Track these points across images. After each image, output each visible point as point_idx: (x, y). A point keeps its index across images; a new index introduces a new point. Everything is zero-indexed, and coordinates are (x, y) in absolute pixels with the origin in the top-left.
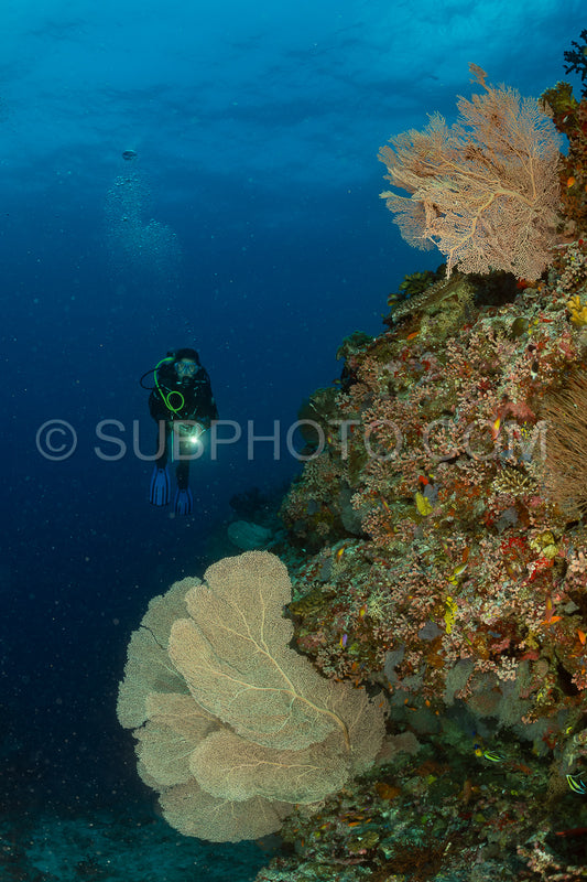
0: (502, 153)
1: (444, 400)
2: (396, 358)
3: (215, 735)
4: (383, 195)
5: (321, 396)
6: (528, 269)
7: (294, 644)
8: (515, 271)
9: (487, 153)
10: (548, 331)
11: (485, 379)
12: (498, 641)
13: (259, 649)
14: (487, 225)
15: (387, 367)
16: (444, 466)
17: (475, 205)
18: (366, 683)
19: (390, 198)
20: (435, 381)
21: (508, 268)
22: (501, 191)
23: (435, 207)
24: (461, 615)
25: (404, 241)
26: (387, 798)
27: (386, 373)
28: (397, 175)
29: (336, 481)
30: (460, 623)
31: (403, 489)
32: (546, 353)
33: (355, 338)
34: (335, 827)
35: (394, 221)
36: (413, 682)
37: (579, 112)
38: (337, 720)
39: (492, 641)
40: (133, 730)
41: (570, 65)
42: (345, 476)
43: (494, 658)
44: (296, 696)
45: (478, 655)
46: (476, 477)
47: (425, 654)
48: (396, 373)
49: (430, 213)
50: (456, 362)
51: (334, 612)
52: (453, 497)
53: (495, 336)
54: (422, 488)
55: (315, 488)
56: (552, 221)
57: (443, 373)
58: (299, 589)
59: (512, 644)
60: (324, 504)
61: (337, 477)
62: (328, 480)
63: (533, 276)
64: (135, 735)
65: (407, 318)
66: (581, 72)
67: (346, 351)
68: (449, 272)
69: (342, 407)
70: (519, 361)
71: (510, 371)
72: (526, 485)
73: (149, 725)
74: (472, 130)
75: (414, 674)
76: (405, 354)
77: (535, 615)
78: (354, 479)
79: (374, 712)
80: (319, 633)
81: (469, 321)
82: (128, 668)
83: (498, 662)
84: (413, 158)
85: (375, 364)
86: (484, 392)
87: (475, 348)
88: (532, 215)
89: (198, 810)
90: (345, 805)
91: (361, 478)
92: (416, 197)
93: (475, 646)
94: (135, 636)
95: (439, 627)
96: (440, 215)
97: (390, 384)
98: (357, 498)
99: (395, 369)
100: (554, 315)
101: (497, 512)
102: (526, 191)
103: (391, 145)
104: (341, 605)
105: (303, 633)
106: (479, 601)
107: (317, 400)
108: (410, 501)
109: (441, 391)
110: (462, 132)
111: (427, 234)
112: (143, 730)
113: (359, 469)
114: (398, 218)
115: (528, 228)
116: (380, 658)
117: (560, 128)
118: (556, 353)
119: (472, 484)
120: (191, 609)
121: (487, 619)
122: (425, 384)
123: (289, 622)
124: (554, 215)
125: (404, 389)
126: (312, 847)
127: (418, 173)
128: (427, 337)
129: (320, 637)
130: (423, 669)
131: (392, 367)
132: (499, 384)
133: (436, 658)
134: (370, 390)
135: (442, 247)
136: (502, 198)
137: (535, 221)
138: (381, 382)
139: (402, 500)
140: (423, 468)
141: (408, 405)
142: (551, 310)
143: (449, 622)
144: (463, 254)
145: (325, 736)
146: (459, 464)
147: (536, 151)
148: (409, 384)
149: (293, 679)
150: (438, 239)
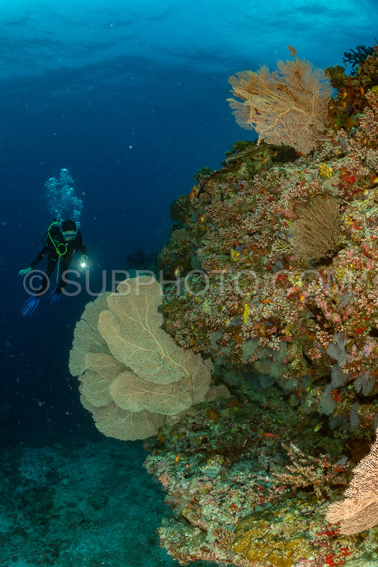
0: (297, 90)
1: (250, 204)
2: (226, 181)
3: (122, 375)
4: (228, 100)
5: (183, 198)
6: (303, 147)
7: (164, 327)
8: (295, 147)
9: (290, 89)
10: (308, 177)
11: (272, 196)
12: (271, 328)
13: (145, 329)
14: (283, 122)
15: (221, 185)
16: (247, 237)
17: (279, 112)
18: (201, 352)
19: (232, 102)
20: (246, 194)
21: (292, 145)
22: (294, 108)
23: (256, 109)
24: (252, 312)
25: (237, 124)
26: (212, 419)
27: (220, 188)
28: (238, 91)
29: (188, 244)
30: (251, 317)
31: (225, 248)
32: (305, 187)
33: (204, 170)
34: (185, 434)
35: (232, 113)
36: (226, 350)
37: (346, 81)
38: (186, 370)
39: (267, 327)
40: (78, 377)
41: (347, 59)
42: (194, 240)
43: (269, 337)
44: (164, 355)
45: (260, 335)
46: (263, 244)
47: (233, 335)
48: (225, 189)
49: (252, 113)
50: (258, 186)
51: (185, 310)
52: (251, 254)
53: (280, 176)
54: (234, 247)
55: (176, 247)
56: (321, 128)
57: (250, 191)
58: (166, 299)
59: (278, 330)
60: (181, 256)
61: (190, 242)
62: (184, 243)
63: (306, 151)
64: (79, 379)
65: (234, 162)
66: (352, 64)
67: (199, 176)
68: (259, 142)
69: (194, 204)
70: (290, 189)
71: (285, 194)
72: (288, 248)
73: (86, 373)
74: (283, 76)
75: (227, 346)
76: (231, 180)
77: (290, 315)
78: (198, 242)
79: (205, 369)
80: (177, 322)
81: (268, 167)
82: (74, 342)
83: (270, 339)
84: (248, 84)
85: (214, 183)
86: (271, 201)
87: (269, 180)
88: (310, 122)
89: (114, 421)
90: (191, 421)
91: (203, 241)
92: (246, 103)
93: (258, 330)
94: (78, 324)
95: (241, 320)
96: (258, 113)
97: (222, 194)
98: (200, 251)
99: (225, 187)
100: (312, 171)
101: (273, 262)
102: (309, 110)
103: (236, 76)
104: (189, 307)
105: (169, 322)
106: (261, 305)
107: (181, 200)
108: (228, 254)
109: (249, 200)
110: (277, 76)
111: (250, 122)
112: (83, 376)
113: (202, 237)
114: (235, 112)
115: (306, 128)
116: (209, 337)
117: (334, 86)
118: (310, 188)
119: (261, 247)
120: (110, 305)
121: (265, 315)
122: (240, 195)
123: (161, 315)
124: (322, 125)
125: (229, 198)
126: (174, 443)
127: (249, 92)
128: (244, 172)
129: (177, 324)
130: (232, 343)
131: (223, 186)
132: (279, 199)
133: (238, 338)
134: (211, 196)
135: (257, 129)
136: (294, 111)
137: (311, 126)
138: (217, 193)
139: (224, 254)
140: (235, 238)
141: (230, 205)
142: (311, 168)
143: (246, 316)
144: (267, 134)
145: (180, 379)
146: (255, 236)
147: (317, 93)
148: (232, 195)
149: (163, 346)
150: (255, 125)
